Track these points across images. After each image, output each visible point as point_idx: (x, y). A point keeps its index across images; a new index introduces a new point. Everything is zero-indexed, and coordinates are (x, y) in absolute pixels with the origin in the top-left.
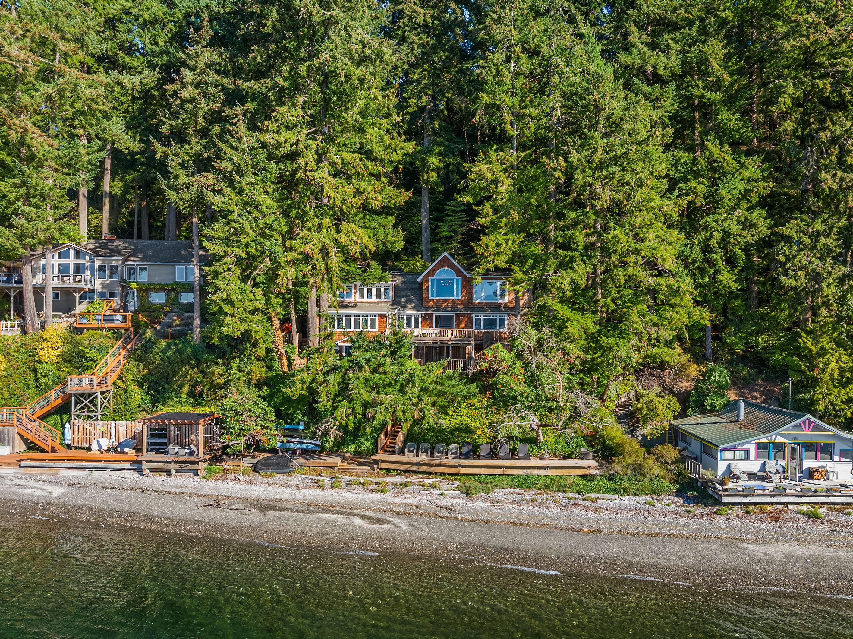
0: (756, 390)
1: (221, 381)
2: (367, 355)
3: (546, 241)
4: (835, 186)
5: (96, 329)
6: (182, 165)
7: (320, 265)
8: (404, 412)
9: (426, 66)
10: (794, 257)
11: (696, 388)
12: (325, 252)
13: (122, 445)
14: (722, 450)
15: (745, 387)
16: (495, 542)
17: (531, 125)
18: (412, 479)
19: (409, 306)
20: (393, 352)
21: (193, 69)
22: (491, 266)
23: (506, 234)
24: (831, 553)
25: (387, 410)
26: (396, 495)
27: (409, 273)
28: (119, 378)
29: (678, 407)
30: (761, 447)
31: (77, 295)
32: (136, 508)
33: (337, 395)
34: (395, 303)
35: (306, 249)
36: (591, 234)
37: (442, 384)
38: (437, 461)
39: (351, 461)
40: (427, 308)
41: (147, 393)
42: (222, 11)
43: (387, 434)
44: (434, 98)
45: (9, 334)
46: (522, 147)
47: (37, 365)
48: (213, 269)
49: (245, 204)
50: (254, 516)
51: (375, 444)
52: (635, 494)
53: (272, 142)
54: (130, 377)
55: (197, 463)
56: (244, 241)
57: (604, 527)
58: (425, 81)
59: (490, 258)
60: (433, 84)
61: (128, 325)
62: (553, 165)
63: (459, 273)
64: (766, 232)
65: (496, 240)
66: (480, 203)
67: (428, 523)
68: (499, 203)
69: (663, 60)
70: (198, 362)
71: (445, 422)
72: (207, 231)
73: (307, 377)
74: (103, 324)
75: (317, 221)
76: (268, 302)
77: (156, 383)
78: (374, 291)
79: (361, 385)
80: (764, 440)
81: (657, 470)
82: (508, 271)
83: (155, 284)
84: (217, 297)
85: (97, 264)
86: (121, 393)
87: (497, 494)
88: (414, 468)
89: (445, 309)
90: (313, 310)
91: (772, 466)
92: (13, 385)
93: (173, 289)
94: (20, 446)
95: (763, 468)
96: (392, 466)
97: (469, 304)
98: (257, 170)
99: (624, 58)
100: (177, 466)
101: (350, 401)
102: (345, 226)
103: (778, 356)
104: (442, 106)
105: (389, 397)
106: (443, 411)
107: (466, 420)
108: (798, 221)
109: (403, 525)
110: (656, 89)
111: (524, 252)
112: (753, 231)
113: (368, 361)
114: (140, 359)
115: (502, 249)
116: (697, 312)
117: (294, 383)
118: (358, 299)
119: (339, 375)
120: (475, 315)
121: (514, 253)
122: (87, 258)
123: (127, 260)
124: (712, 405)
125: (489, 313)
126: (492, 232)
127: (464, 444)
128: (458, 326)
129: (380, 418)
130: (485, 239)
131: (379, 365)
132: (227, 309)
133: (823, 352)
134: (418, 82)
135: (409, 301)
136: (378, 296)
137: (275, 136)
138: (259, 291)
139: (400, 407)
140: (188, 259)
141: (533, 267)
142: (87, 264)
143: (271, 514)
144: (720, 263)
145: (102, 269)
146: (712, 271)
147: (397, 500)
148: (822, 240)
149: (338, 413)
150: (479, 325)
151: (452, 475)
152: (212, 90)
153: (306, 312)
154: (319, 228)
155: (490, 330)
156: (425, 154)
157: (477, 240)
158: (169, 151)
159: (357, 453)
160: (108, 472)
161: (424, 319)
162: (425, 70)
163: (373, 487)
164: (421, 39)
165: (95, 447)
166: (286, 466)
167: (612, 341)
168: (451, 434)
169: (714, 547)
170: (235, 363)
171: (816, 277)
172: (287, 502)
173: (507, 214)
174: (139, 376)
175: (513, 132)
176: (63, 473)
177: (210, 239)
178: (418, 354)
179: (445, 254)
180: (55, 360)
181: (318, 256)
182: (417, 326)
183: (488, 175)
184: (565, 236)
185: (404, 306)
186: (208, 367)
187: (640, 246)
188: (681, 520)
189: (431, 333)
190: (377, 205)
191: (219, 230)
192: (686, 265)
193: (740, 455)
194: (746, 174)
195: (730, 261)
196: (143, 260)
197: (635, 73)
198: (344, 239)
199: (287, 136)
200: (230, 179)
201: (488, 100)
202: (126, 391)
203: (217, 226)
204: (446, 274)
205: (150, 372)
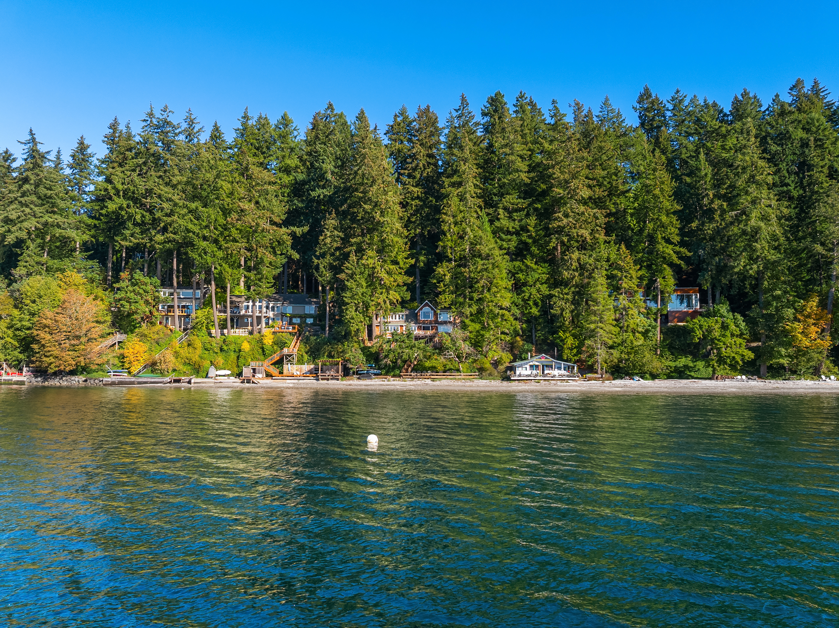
1: (341, 350)
3: (465, 297)
5: (282, 332)
6: (324, 267)
7: (383, 306)
10: (556, 302)
11: (520, 351)
12: (385, 302)
14: (519, 368)
17: (458, 254)
18: (415, 379)
19: (412, 323)
20: (408, 337)
21: (327, 229)
22: (443, 306)
23: (449, 294)
26: (409, 382)
27: (411, 309)
28: (298, 350)
29: (512, 358)
30: (531, 366)
33: (389, 350)
34: (407, 320)
35: (379, 301)
36: (480, 295)
37: (425, 349)
38: (423, 375)
39: (392, 376)
40: (419, 323)
41: (310, 356)
43: (405, 369)
44: (422, 229)
45: (244, 334)
46: (455, 261)
47: (263, 346)
48: (346, 307)
49: (357, 285)
51: (401, 372)
52: (487, 380)
53: (366, 263)
54: (303, 350)
55: (339, 377)
56: (357, 298)
58: (418, 222)
59: (443, 304)
60: (422, 223)
61: (296, 331)
62: (465, 270)
63: (432, 309)
64: (547, 293)
65: (445, 297)
66: (439, 283)
68: (446, 283)
69: (512, 224)
70: (330, 344)
71: (426, 364)
72: (344, 294)
74: (286, 330)
75: (381, 291)
77: (314, 352)
78: (397, 316)
79: (398, 347)
80: (531, 364)
81: (497, 375)
82: (450, 308)
83: (296, 315)
85: (271, 305)
86: (300, 356)
87: (443, 381)
88: (415, 377)
89: (427, 324)
90: (375, 324)
91: (534, 372)
92: (255, 354)
93: (304, 317)
94: (265, 375)
95: (531, 373)
96: (408, 377)
97: (436, 322)
98: (361, 273)
99: (497, 224)
100: (332, 377)
102: (391, 292)
104: (426, 233)
107: (434, 364)
108: (559, 289)
110: (509, 237)
111: (456, 301)
114: (306, 343)
115: (447, 300)
118: (391, 320)
120: (439, 326)
121: (452, 301)
123: (282, 304)
124: (523, 357)
125: (444, 325)
126: (444, 294)
127: (433, 370)
128: (432, 330)
130: (441, 296)
132: (352, 321)
134: (414, 222)
135: (412, 321)
136: (399, 318)
137: (366, 261)
140: (310, 303)
141: (459, 307)
145: (273, 308)
146: (528, 308)
148: (566, 296)
149: (390, 356)
150: (440, 330)
151: (428, 378)
152: (336, 239)
153: (372, 325)
154: (382, 293)
156: (419, 256)
157: (438, 297)
158: (319, 262)
159: (394, 374)
160: (304, 381)
161: (418, 327)
162: (418, 217)
164: (416, 202)
165: (295, 374)
166: (370, 377)
167: (484, 332)
168: (429, 368)
169: (504, 388)
170: (346, 344)
171: (563, 310)
172: (374, 385)
173: (449, 287)
174: (307, 350)
175: (451, 257)
177: (346, 297)
178: (416, 339)
179: (426, 301)
180: (271, 344)
181: (382, 304)
182: (415, 330)
183: (442, 272)
184: (470, 296)
185: (410, 322)
186: (334, 346)
188: (497, 384)
189: (421, 333)
190: (401, 284)
191: (348, 294)
192: (517, 306)
193: (524, 369)
194: (540, 271)
195: (536, 304)
196: (291, 303)
197: (501, 229)
198: (391, 297)
199: (371, 261)
200: (352, 276)
201: (442, 244)
202: (302, 355)
203: (348, 293)
204: (427, 309)
205: (311, 348)
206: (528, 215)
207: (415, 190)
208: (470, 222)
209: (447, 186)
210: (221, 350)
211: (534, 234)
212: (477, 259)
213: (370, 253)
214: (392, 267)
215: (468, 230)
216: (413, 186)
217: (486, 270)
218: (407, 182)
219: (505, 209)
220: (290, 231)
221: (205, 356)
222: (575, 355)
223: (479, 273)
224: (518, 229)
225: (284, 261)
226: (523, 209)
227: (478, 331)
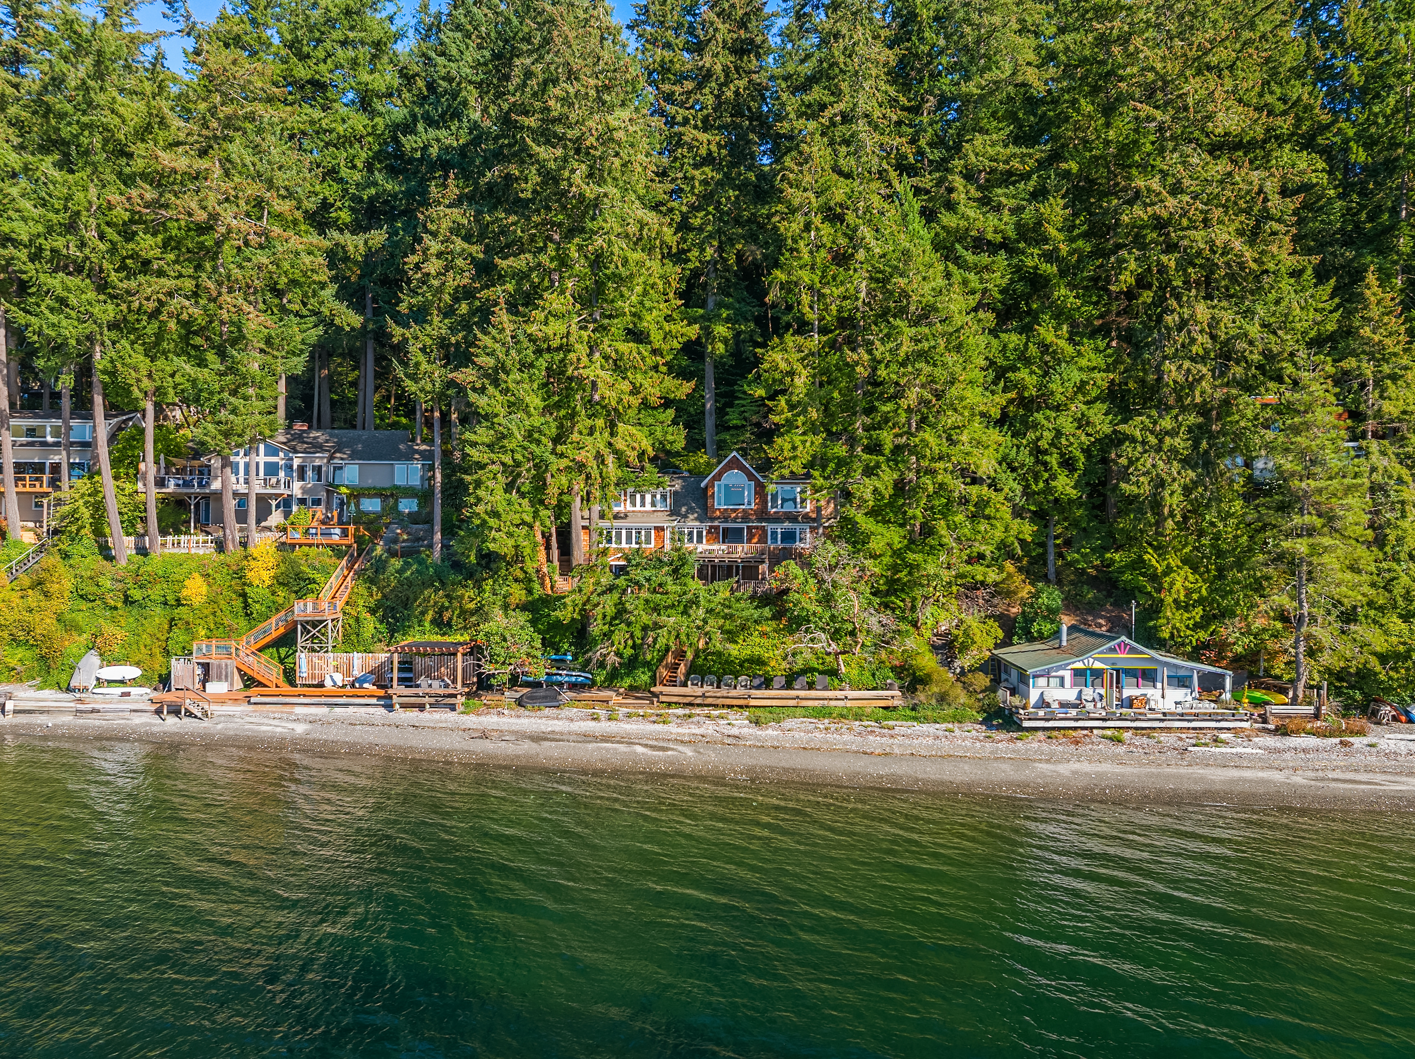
0: (1102, 617)
1: (472, 606)
2: (647, 573)
3: (852, 441)
4: (1180, 378)
5: (310, 545)
6: (423, 350)
7: (595, 473)
8: (688, 635)
9: (710, 209)
10: (1138, 459)
11: (1024, 612)
12: (600, 459)
13: (361, 680)
14: (1035, 677)
15: (1089, 613)
16: (784, 764)
17: (833, 307)
18: (698, 711)
19: (691, 517)
20: (675, 571)
21: (434, 234)
22: (786, 472)
23: (804, 434)
24: (1119, 769)
25: (670, 632)
26: (679, 725)
27: (689, 476)
28: (347, 603)
29: (1000, 634)
30: (1077, 673)
31: (274, 503)
32: (394, 741)
33: (614, 618)
34: (674, 512)
35: (580, 456)
36: (901, 435)
37: (730, 607)
38: (724, 693)
39: (626, 696)
40: (713, 519)
41: (381, 622)
42: (455, 144)
43: (666, 666)
44: (720, 249)
45: (201, 552)
46: (823, 331)
47: (246, 588)
48: (475, 477)
49: (511, 405)
50: (527, 747)
51: (653, 678)
52: (936, 722)
53: (540, 334)
54: (361, 602)
55: (455, 696)
56: (510, 446)
57: (897, 751)
58: (709, 228)
59: (786, 463)
60: (719, 231)
61: (350, 540)
62: (855, 357)
63: (751, 477)
64: (1107, 429)
65: (792, 441)
66: (772, 398)
67: (714, 750)
68: (795, 399)
69: (992, 220)
70: (443, 583)
71: (734, 650)
72: (468, 435)
73: (579, 599)
74: (319, 539)
75: (589, 422)
76: (536, 514)
77: (393, 609)
78: (648, 497)
79: (641, 607)
80: (1079, 665)
81: (963, 698)
82: (808, 476)
83: (369, 489)
84: (480, 509)
85: (296, 463)
86: (351, 621)
87: (788, 723)
88: (698, 701)
89: (734, 520)
90: (578, 522)
91: (1089, 693)
92: (219, 613)
93: (392, 495)
94: (238, 684)
95: (1079, 697)
96: (675, 699)
97: (763, 515)
98: (525, 366)
99: (948, 219)
100: (432, 700)
101: (629, 624)
102: (621, 427)
103: (1127, 576)
104: (731, 260)
105: (672, 620)
106: (731, 636)
107: (757, 651)
108: (1144, 418)
109: (688, 751)
110: (985, 259)
111: (825, 454)
112: (1090, 430)
113: (648, 580)
114: (372, 581)
115: (798, 453)
116: (1015, 524)
117: (565, 605)
118: (629, 508)
119: (616, 595)
120: (770, 527)
121: (814, 457)
122: (281, 454)
123: (332, 458)
124: (1039, 631)
125: (787, 525)
126: (788, 432)
127: (755, 676)
128: (749, 541)
129: (662, 641)
130: (779, 441)
131: (660, 585)
132: (492, 522)
133: (1169, 570)
134: (701, 229)
135: (691, 510)
136: (653, 504)
137: (543, 328)
138: (525, 502)
139: (684, 630)
140: (408, 456)
141: (836, 472)
142: (282, 463)
143: (546, 744)
144: (1055, 466)
145: (302, 470)
146: (1046, 475)
147: (680, 730)
148: (1168, 440)
149: (616, 637)
150: (774, 539)
151: (741, 707)
152: (460, 262)
153: (569, 525)
154: (591, 431)
155: (787, 545)
156: (709, 320)
157: (770, 442)
158: (408, 335)
159: (632, 688)
160: (351, 709)
161: (709, 532)
162: (708, 213)
163: (654, 718)
164: (703, 173)
165: (328, 683)
166: (554, 699)
167: (919, 557)
168: (741, 666)
169: (1005, 766)
170: (488, 586)
171: (1160, 484)
172: (562, 734)
173: (804, 412)
174: (372, 602)
175: (811, 316)
176: (299, 710)
177: (474, 444)
178: (702, 575)
179: (734, 453)
180: (268, 582)
181: (592, 464)
182: (700, 541)
183: (783, 366)
184: (870, 438)
185: (685, 516)
186: (454, 590)
187: (953, 450)
188: (978, 744)
189: (718, 550)
190: (654, 401)
191: (483, 434)
192: (1014, 470)
193: (1054, 682)
194: (1084, 362)
195: (1068, 464)
196: (352, 457)
197: (960, 236)
198: (620, 444)
199: (556, 327)
200: (494, 377)
201: (783, 277)
202: (357, 620)
203: (480, 430)
204: (735, 477)
205: (384, 596)
206: (1041, 194)
207: (704, 137)
208: (867, 210)
209: (792, 116)
210: (128, 600)
211: (1064, 249)
212: (898, 322)
213: (555, 301)
214: (624, 347)
215: (865, 232)
216: (696, 127)
217: (922, 355)
218: (679, 119)
219: (969, 176)
220: (327, 244)
221: (79, 617)
222: (1197, 627)
223: (903, 364)
224: (1012, 234)
225: (315, 334)
226: (1026, 177)
227: (897, 554)
